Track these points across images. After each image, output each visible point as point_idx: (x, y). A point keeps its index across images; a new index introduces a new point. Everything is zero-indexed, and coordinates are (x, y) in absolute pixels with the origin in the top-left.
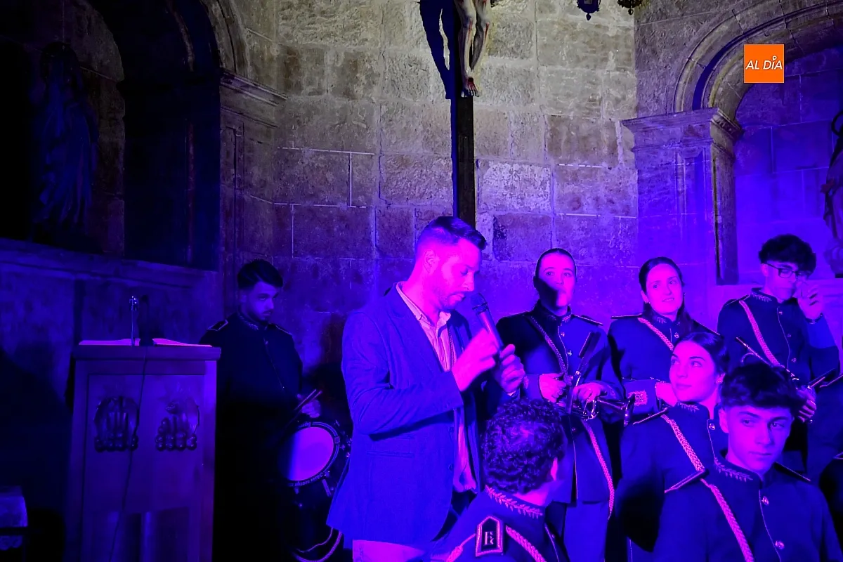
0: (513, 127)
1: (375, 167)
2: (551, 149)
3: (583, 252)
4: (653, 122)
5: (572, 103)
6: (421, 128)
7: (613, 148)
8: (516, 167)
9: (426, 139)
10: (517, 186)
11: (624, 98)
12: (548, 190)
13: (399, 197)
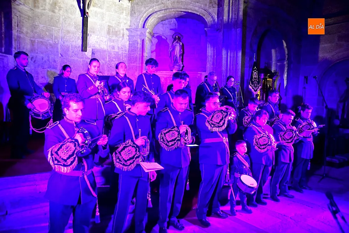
0: (99, 27)
1: (61, 32)
2: (108, 33)
3: (114, 60)
4: (133, 30)
5: (114, 22)
6: (74, 23)
7: (123, 35)
8: (99, 37)
9: (75, 26)
10: (99, 42)
11: (127, 23)
12: (106, 43)
13: (67, 41)
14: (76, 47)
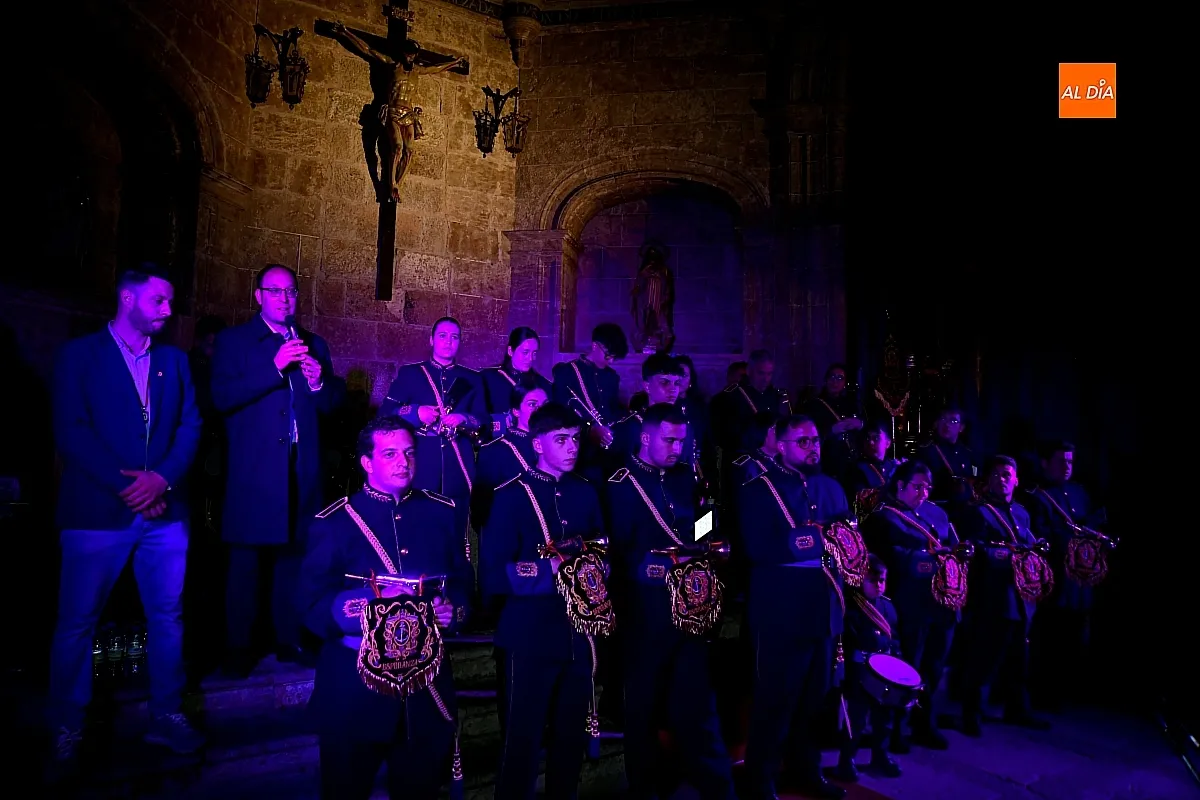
0: (425, 228)
1: (319, 247)
2: (451, 246)
3: (469, 322)
4: (524, 234)
5: (468, 215)
6: (356, 221)
7: (496, 250)
8: (425, 257)
9: (359, 230)
10: (425, 271)
11: (506, 216)
12: (446, 275)
13: (335, 272)
14: (360, 286)
